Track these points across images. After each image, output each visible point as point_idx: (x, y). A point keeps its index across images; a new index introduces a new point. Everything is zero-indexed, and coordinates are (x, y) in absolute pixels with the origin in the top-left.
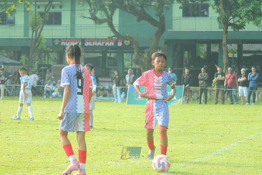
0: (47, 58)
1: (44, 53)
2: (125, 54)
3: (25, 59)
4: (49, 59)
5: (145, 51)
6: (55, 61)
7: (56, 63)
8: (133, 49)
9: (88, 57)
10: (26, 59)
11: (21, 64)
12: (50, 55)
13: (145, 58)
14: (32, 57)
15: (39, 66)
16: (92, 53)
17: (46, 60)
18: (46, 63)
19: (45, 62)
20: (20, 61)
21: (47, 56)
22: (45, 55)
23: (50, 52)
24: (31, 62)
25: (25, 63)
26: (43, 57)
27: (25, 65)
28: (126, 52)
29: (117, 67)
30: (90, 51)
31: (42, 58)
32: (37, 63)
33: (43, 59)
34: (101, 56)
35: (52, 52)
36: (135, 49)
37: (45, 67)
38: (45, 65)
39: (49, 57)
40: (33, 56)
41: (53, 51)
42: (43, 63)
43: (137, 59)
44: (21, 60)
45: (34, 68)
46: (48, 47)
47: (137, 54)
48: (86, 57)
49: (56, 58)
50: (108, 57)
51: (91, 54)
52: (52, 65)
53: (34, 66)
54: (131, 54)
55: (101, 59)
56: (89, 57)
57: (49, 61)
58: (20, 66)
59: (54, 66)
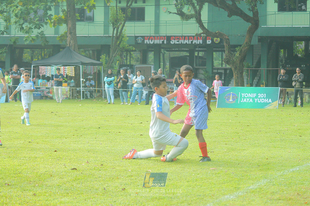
0: (128, 57)
1: (126, 52)
2: (214, 53)
3: (105, 58)
4: (131, 59)
5: (237, 50)
6: (137, 61)
7: (139, 62)
8: (223, 47)
9: (173, 56)
10: (107, 58)
11: (101, 64)
12: (132, 54)
13: (237, 57)
14: (112, 57)
15: (121, 66)
16: (179, 52)
17: (128, 60)
18: (128, 63)
19: (127, 61)
20: (100, 61)
21: (129, 55)
22: (127, 55)
23: (133, 51)
24: (111, 61)
25: (106, 63)
26: (125, 57)
27: (105, 65)
28: (216, 51)
29: (205, 67)
30: (176, 49)
31: (123, 57)
32: (118, 63)
33: (125, 59)
34: (188, 55)
35: (135, 51)
36: (225, 47)
37: (127, 68)
39: (131, 56)
40: (114, 55)
41: (136, 49)
42: (125, 62)
43: (228, 58)
44: (101, 60)
45: (115, 68)
46: (130, 45)
47: (228, 52)
48: (172, 56)
49: (139, 58)
50: (196, 56)
51: (177, 52)
52: (135, 65)
53: (115, 66)
54: (221, 52)
55: (188, 58)
56: (175, 56)
57: (131, 61)
58: (100, 67)
59: (137, 66)
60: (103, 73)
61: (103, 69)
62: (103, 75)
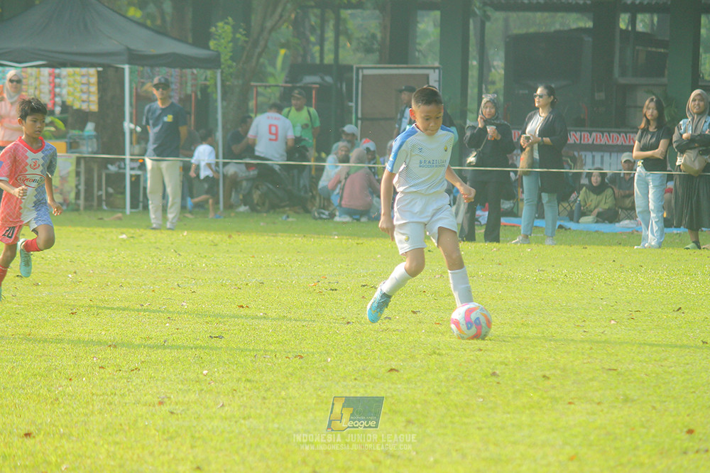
0: (330, 34)
1: (318, 12)
3: (231, 35)
4: (343, 40)
6: (368, 51)
7: (376, 56)
9: (523, 31)
10: (238, 36)
11: (213, 62)
12: (345, 21)
14: (261, 31)
15: (296, 70)
16: (547, 14)
17: (329, 46)
18: (329, 58)
19: (322, 51)
20: (208, 48)
21: (332, 23)
22: (324, 22)
23: (349, 5)
24: (258, 50)
25: (232, 58)
26: (313, 30)
27: (230, 67)
29: (663, 81)
31: (308, 33)
32: (285, 56)
33: (313, 39)
34: (589, 25)
35: (358, 5)
37: (323, 79)
38: (321, 69)
39: (341, 28)
40: (269, 24)
42: (313, 55)
44: (212, 44)
45: (271, 81)
48: (516, 31)
49: (374, 37)
50: (621, 31)
51: (539, 14)
52: (358, 69)
53: (270, 69)
55: (588, 39)
56: (531, 30)
57: (341, 52)
58: (209, 73)
59: (367, 72)
60: (223, 99)
61: (223, 81)
62: (223, 108)
